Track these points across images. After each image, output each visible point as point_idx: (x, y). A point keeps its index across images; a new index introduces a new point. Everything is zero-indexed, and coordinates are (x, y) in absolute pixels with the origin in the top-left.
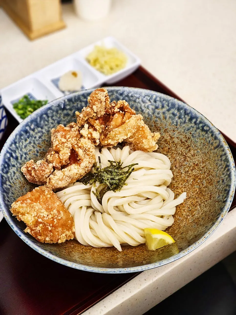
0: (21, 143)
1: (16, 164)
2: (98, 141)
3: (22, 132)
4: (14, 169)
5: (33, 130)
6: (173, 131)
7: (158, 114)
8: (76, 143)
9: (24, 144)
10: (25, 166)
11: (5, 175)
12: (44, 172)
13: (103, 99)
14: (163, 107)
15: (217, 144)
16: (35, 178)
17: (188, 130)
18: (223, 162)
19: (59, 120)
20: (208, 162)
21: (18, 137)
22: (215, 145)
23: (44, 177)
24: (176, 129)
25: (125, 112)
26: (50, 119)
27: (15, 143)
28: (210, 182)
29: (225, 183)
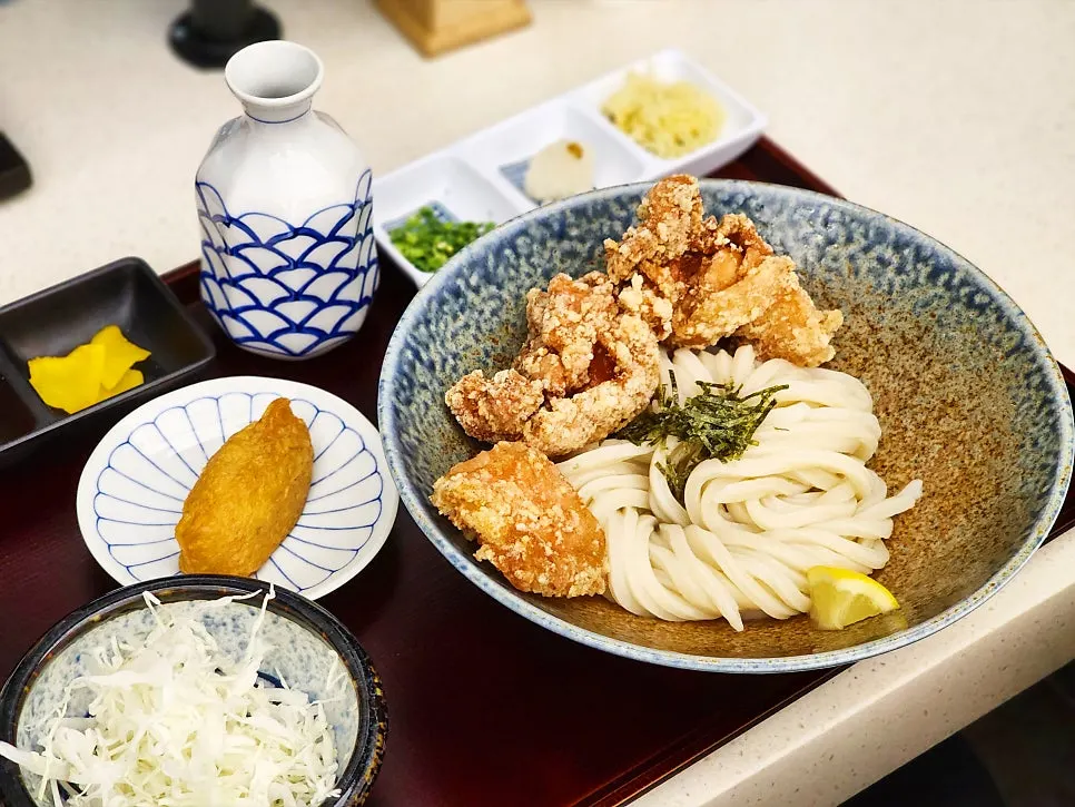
0: (442, 325)
1: (431, 383)
2: (668, 327)
3: (446, 295)
4: (424, 396)
5: (476, 290)
6: (880, 308)
7: (835, 259)
8: (608, 326)
9: (451, 328)
10: (459, 386)
11: (402, 408)
12: (516, 404)
13: (688, 205)
14: (849, 240)
15: (1013, 343)
16: (487, 421)
17: (926, 304)
18: (1032, 392)
19: (548, 265)
20: (987, 394)
21: (434, 305)
22: (1007, 346)
23: (517, 419)
24: (888, 305)
25: (745, 247)
26: (523, 261)
27: (428, 322)
28: (992, 451)
29: (1042, 448)
